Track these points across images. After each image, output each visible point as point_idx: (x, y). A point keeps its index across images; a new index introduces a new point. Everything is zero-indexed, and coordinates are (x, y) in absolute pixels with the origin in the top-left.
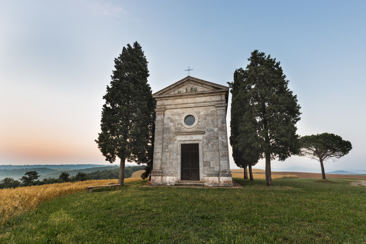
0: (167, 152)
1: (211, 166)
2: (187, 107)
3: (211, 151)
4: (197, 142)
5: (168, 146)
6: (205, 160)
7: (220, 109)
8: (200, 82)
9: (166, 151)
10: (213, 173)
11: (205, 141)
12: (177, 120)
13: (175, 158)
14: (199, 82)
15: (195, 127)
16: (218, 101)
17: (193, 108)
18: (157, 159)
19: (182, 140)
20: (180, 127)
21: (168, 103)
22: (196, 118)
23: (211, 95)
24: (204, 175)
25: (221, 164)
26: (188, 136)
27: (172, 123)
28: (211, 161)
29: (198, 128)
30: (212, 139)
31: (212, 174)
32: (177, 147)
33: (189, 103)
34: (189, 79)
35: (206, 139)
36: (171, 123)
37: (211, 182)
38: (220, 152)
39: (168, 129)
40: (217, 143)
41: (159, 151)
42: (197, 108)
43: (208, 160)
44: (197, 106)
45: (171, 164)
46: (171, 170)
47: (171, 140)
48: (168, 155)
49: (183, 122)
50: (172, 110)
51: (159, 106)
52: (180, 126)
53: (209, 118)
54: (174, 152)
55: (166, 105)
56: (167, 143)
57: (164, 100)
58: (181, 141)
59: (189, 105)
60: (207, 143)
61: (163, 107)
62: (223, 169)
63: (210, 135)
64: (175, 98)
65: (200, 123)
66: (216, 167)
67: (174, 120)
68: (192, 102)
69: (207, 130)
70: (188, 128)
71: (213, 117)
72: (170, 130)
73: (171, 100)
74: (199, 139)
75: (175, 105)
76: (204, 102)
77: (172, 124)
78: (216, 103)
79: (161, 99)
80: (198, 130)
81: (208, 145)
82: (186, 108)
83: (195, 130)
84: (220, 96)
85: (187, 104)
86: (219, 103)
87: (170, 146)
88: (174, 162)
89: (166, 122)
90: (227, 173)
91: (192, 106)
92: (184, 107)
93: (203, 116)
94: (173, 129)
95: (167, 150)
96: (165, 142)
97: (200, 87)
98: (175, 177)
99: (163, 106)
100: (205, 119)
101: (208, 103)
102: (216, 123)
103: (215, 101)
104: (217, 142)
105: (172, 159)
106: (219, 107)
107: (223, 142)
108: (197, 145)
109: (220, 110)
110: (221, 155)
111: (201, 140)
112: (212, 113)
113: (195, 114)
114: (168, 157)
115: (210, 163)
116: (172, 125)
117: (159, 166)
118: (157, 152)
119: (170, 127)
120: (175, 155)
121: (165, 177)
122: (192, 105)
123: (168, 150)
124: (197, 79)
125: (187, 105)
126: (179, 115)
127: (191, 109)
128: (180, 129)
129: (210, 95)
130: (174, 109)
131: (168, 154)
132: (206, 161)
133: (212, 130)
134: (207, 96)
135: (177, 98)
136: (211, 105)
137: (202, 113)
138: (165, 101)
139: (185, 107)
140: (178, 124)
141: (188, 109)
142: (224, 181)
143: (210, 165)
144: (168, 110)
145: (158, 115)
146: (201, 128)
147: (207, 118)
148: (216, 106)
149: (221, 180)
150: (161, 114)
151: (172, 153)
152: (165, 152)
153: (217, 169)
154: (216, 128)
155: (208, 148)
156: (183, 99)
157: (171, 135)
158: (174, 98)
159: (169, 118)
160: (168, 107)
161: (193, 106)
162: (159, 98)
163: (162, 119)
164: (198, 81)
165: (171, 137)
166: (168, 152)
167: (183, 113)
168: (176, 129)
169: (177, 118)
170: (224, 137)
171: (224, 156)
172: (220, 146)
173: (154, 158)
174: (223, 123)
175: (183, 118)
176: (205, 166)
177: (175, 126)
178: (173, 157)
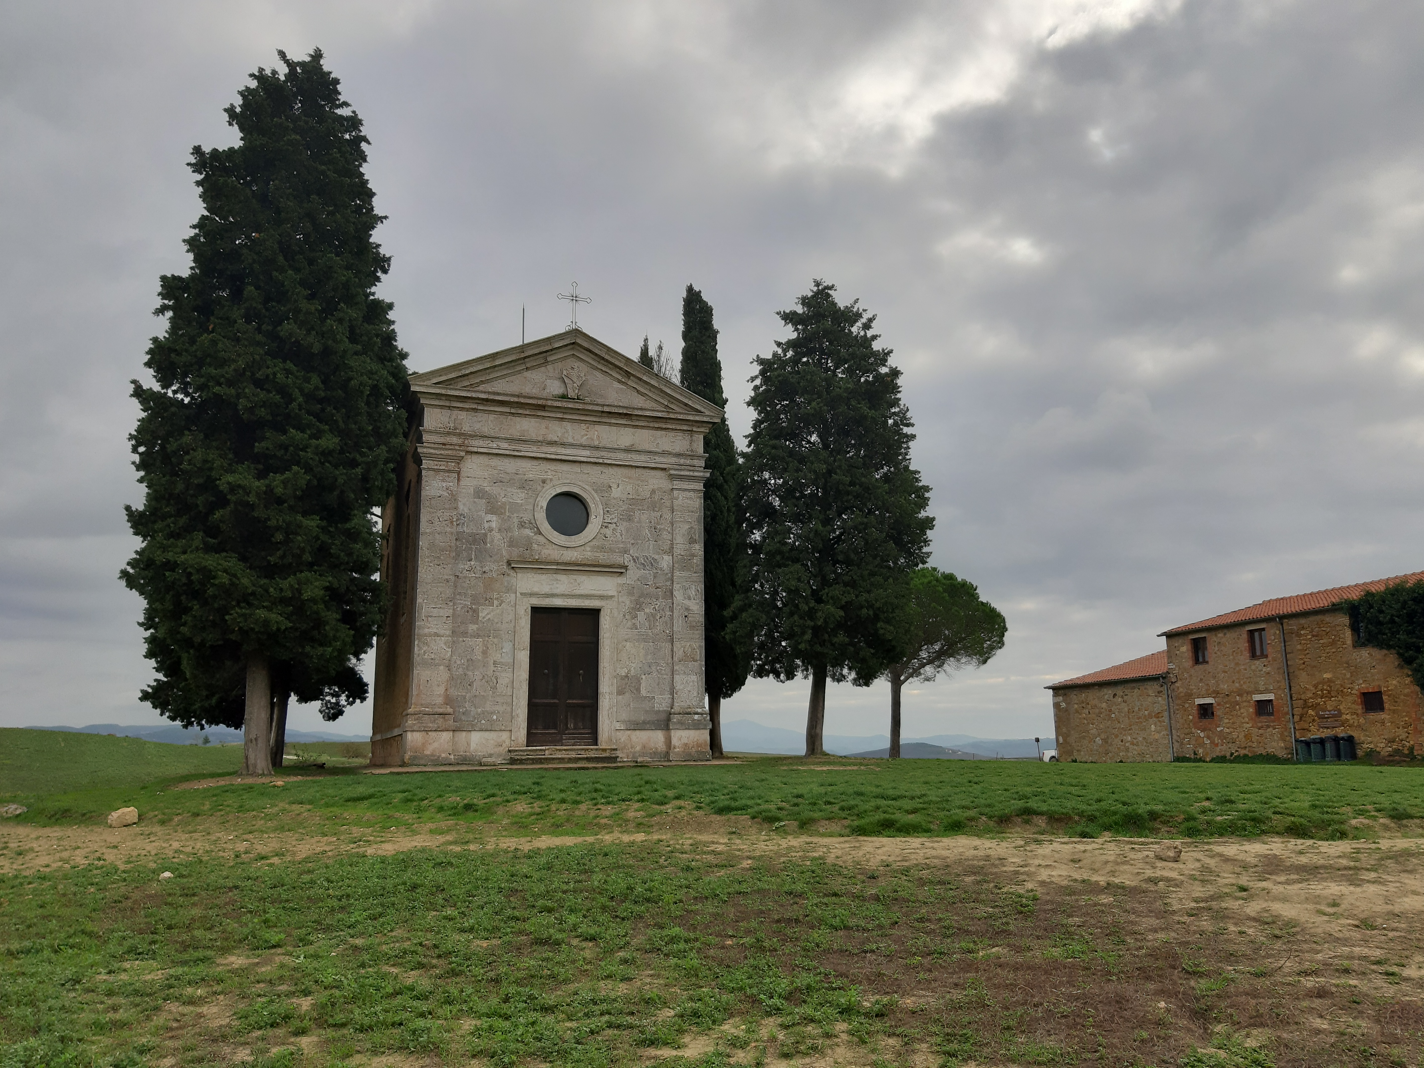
0: (472, 636)
1: (644, 692)
2: (564, 457)
3: (645, 640)
4: (595, 603)
5: (475, 612)
6: (624, 672)
7: (685, 485)
8: (621, 365)
9: (470, 631)
10: (648, 718)
11: (627, 602)
12: (515, 507)
13: (507, 659)
14: (617, 363)
15: (591, 544)
16: (678, 455)
17: (583, 466)
18: (431, 664)
19: (536, 590)
20: (528, 536)
21: (477, 426)
22: (596, 509)
23: (656, 425)
24: (618, 726)
25: (678, 686)
26: (563, 578)
27: (494, 518)
28: (643, 677)
29: (602, 549)
30: (650, 596)
31: (644, 722)
32: (517, 618)
33: (572, 445)
34: (579, 341)
35: (630, 593)
36: (489, 517)
37: (638, 748)
38: (677, 645)
39: (475, 541)
40: (668, 613)
41: (442, 632)
42: (599, 468)
43: (632, 673)
44: (601, 461)
45: (492, 682)
46: (488, 707)
47: (490, 588)
48: (478, 650)
49: (541, 517)
50: (495, 462)
51: (435, 432)
52: (528, 532)
53: (644, 517)
54: (504, 637)
55: (473, 436)
56: (475, 599)
57: (462, 409)
58: (532, 595)
59: (568, 451)
60: (633, 608)
61: (455, 440)
62: (682, 704)
63: (643, 579)
64: (513, 411)
65: (608, 532)
66: (658, 698)
67: (504, 504)
68: (584, 441)
69: (634, 559)
70: (562, 543)
71: (659, 514)
72: (485, 543)
73: (492, 417)
74: (605, 593)
75: (511, 440)
76: (627, 450)
77: (494, 521)
78: (673, 460)
79: (447, 404)
80: (603, 558)
81: (635, 617)
82: (555, 463)
83: (587, 555)
84: (687, 437)
85: (561, 444)
86: (682, 461)
87: (484, 613)
88: (504, 675)
89: (466, 510)
90: (696, 717)
91: (582, 459)
92: (549, 456)
93: (621, 503)
94: (497, 540)
95: (472, 628)
96: (465, 595)
97: (616, 385)
98: (505, 735)
99: (455, 434)
100: (630, 519)
101: (643, 457)
102: (666, 535)
103: (670, 453)
104: (668, 609)
105: (495, 663)
106: (681, 478)
107: (687, 609)
108: (595, 613)
109: (686, 490)
110: (679, 653)
111: (612, 597)
112: (656, 497)
113: (593, 492)
114: (478, 655)
115: (639, 681)
116: (494, 525)
117: (441, 690)
118: (430, 635)
119: (485, 535)
120: (507, 647)
121: (464, 734)
122: (583, 454)
123: (478, 629)
124: (609, 349)
125: (563, 451)
126: (524, 485)
127: (576, 468)
128: (528, 547)
129: (651, 425)
130: (502, 458)
131: (476, 644)
132: (627, 676)
133: (653, 563)
134: (643, 427)
135: (520, 411)
136: (653, 465)
137: (616, 493)
138: (463, 415)
139: (553, 457)
140: (522, 525)
141: (565, 467)
142: (686, 744)
143: (638, 690)
144: (475, 457)
145: (431, 473)
146: (611, 551)
147: (637, 513)
148: (672, 472)
149: (675, 741)
150: (449, 471)
151: (495, 640)
152: (465, 634)
153: (661, 703)
154: (666, 557)
155: (634, 627)
156: (544, 423)
157: (492, 567)
158: (507, 410)
159: (479, 493)
160: (477, 444)
161: (585, 459)
162: (438, 396)
163: (452, 495)
164: (613, 360)
165: (489, 575)
166: (478, 636)
167: (544, 482)
168: (512, 543)
169: (518, 497)
170: (692, 592)
171: (687, 658)
172: (679, 625)
173: (417, 659)
174: (692, 541)
175: (543, 503)
176: (620, 692)
177: (508, 530)
178: (497, 657)
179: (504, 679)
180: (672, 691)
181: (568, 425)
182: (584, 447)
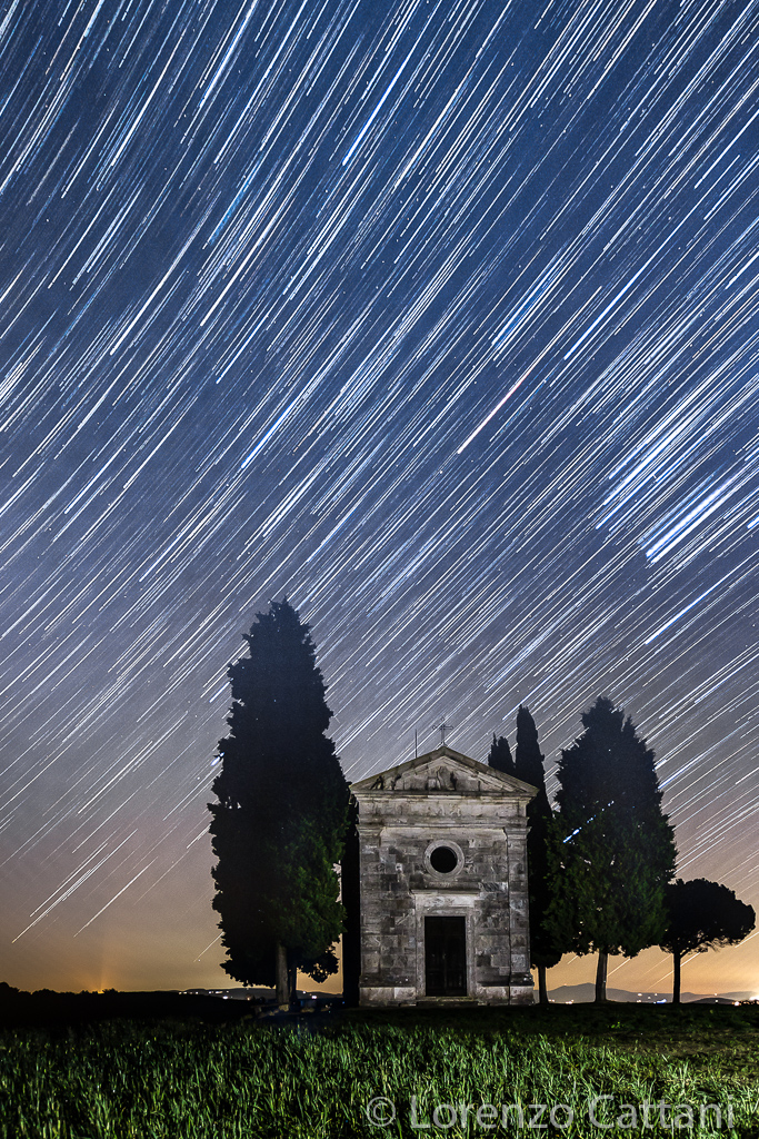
0: (392, 934)
1: (492, 965)
3: (492, 934)
4: (462, 913)
5: (393, 920)
6: (480, 953)
7: (515, 837)
9: (391, 931)
10: (497, 980)
11: (480, 911)
12: (413, 858)
13: (413, 946)
15: (458, 877)
16: (510, 818)
17: (452, 830)
18: (371, 950)
19: (426, 904)
20: (421, 875)
21: (389, 811)
22: (461, 856)
23: (495, 801)
24: (477, 984)
25: (513, 962)
26: (441, 898)
27: (401, 865)
29: (464, 880)
30: (495, 907)
31: (494, 982)
32: (417, 923)
33: (444, 818)
34: (445, 753)
35: (482, 905)
36: (398, 864)
37: (490, 996)
38: (512, 936)
39: (391, 879)
40: (506, 917)
41: (375, 932)
42: (462, 830)
43: (485, 953)
44: (461, 825)
45: (404, 960)
46: (403, 974)
47: (403, 906)
48: (396, 942)
49: (427, 862)
50: (400, 831)
51: (366, 817)
52: (421, 872)
53: (490, 859)
54: (410, 934)
55: (387, 817)
56: (392, 913)
57: (379, 803)
58: (425, 909)
59: (442, 822)
60: (484, 915)
61: (377, 820)
62: (515, 970)
63: (490, 897)
65: (468, 869)
66: (501, 968)
67: (406, 856)
68: (451, 815)
69: (484, 885)
70: (441, 878)
71: (500, 855)
72: (396, 880)
73: (397, 805)
74: (466, 905)
75: (408, 817)
76: (478, 818)
77: (400, 867)
78: (507, 821)
79: (371, 799)
80: (465, 884)
81: (485, 920)
82: (436, 829)
83: (456, 883)
84: (516, 807)
86: (513, 822)
87: (398, 921)
89: (385, 862)
90: (525, 979)
91: (450, 826)
92: (430, 826)
93: (476, 851)
94: (403, 878)
95: (392, 929)
96: (387, 910)
98: (413, 989)
99: (376, 817)
100: (481, 860)
101: (488, 822)
102: (504, 870)
103: (504, 818)
104: (506, 915)
106: (512, 833)
107: (518, 914)
108: (462, 920)
109: (516, 840)
110: (514, 941)
111: (470, 907)
112: (497, 846)
113: (458, 846)
114: (395, 944)
115: (489, 958)
116: (401, 869)
117: (377, 965)
118: (369, 934)
119: (396, 875)
121: (390, 988)
122: (452, 823)
123: (395, 930)
125: (438, 822)
127: (448, 832)
128: (421, 881)
129: (492, 800)
130: (404, 829)
131: (395, 939)
133: (496, 888)
134: (487, 802)
135: (413, 800)
136: (495, 826)
137: (472, 845)
138: (380, 806)
139: (433, 825)
140: (417, 868)
142: (519, 995)
143: (489, 963)
144: (389, 829)
145: (364, 840)
146: (470, 881)
147: (486, 856)
148: (506, 830)
149: (512, 994)
150: (374, 839)
151: (405, 936)
152: (388, 933)
153: (503, 971)
154: (505, 883)
155: (486, 926)
156: (427, 806)
157: (401, 894)
160: (389, 822)
161: (453, 826)
162: (366, 795)
163: (376, 853)
165: (400, 898)
166: (395, 934)
167: (429, 841)
168: (412, 879)
169: (414, 851)
170: (521, 904)
171: (519, 944)
172: (512, 924)
173: (362, 948)
174: (520, 872)
175: (428, 854)
176: (479, 965)
177: (410, 871)
178: (406, 946)
179: (411, 958)
180: (510, 964)
181: (441, 806)
182: (451, 818)
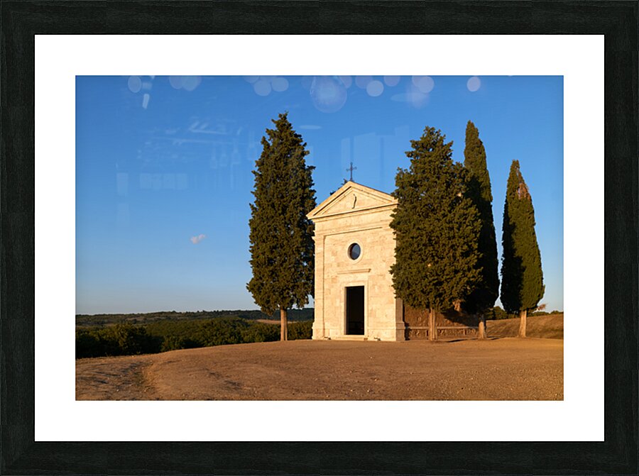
3: (378, 296)
4: (362, 284)
5: (330, 290)
13: (338, 305)
15: (360, 262)
18: (318, 308)
20: (343, 262)
21: (327, 226)
22: (362, 248)
26: (352, 275)
28: (377, 310)
29: (364, 263)
30: (379, 279)
32: (340, 291)
33: (353, 226)
34: (351, 186)
35: (372, 279)
42: (363, 232)
44: (363, 229)
45: (334, 313)
47: (333, 282)
49: (347, 254)
50: (334, 237)
51: (318, 231)
55: (326, 229)
56: (329, 286)
57: (323, 221)
58: (344, 282)
61: (322, 232)
63: (377, 273)
64: (337, 217)
65: (366, 256)
68: (357, 223)
69: (374, 265)
70: (352, 263)
72: (332, 266)
73: (331, 221)
74: (364, 280)
75: (337, 228)
76: (370, 222)
83: (359, 266)
85: (350, 226)
88: (337, 311)
93: (369, 244)
94: (335, 265)
95: (329, 296)
100: (373, 250)
101: (376, 224)
103: (383, 221)
105: (335, 307)
108: (362, 288)
113: (361, 242)
116: (334, 259)
117: (321, 316)
119: (332, 263)
120: (338, 301)
125: (351, 228)
126: (342, 243)
127: (355, 234)
128: (343, 266)
132: (371, 310)
136: (378, 227)
137: (368, 240)
139: (349, 231)
141: (352, 234)
143: (375, 315)
144: (328, 237)
145: (317, 245)
146: (367, 263)
147: (374, 247)
150: (321, 244)
155: (374, 292)
156: (345, 219)
157: (334, 274)
158: (334, 218)
159: (330, 249)
160: (327, 232)
161: (358, 230)
163: (322, 251)
165: (333, 277)
168: (339, 265)
169: (339, 248)
171: (390, 302)
175: (347, 249)
181: (352, 218)
182: (357, 226)
